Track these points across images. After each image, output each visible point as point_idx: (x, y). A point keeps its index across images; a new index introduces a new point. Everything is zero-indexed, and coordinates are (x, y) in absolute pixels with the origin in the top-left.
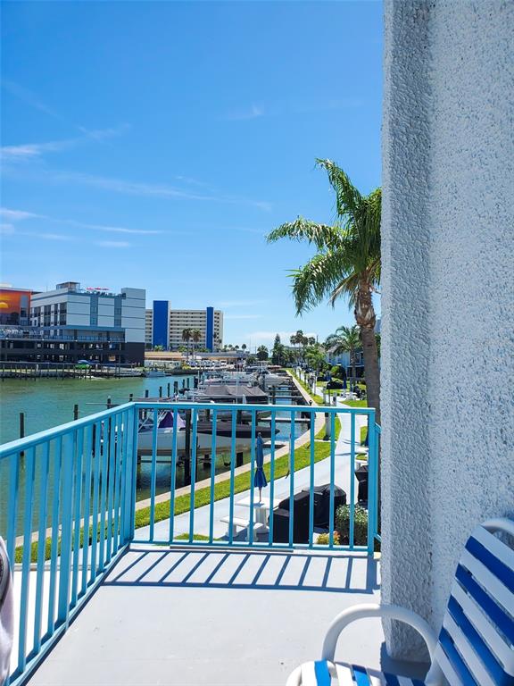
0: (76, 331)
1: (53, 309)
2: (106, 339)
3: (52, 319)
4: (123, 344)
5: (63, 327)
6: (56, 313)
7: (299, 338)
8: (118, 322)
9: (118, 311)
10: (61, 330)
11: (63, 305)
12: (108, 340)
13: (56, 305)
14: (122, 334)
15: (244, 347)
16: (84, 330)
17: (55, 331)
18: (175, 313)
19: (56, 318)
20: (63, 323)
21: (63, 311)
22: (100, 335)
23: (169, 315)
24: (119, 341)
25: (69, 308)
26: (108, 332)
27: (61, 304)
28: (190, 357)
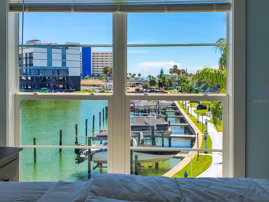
0: (39, 70)
1: (24, 56)
2: (57, 74)
3: (24, 63)
4: (68, 77)
5: (31, 67)
6: (26, 58)
7: (175, 70)
8: (64, 64)
9: (64, 57)
10: (30, 70)
11: (31, 54)
12: (59, 74)
13: (26, 54)
14: (67, 71)
15: (139, 75)
16: (44, 69)
17: (26, 70)
18: (95, 54)
19: (26, 62)
20: (31, 65)
21: (31, 58)
22: (54, 72)
23: (92, 55)
24: (66, 75)
25: (34, 56)
26: (58, 70)
27: (29, 53)
28: (108, 83)
